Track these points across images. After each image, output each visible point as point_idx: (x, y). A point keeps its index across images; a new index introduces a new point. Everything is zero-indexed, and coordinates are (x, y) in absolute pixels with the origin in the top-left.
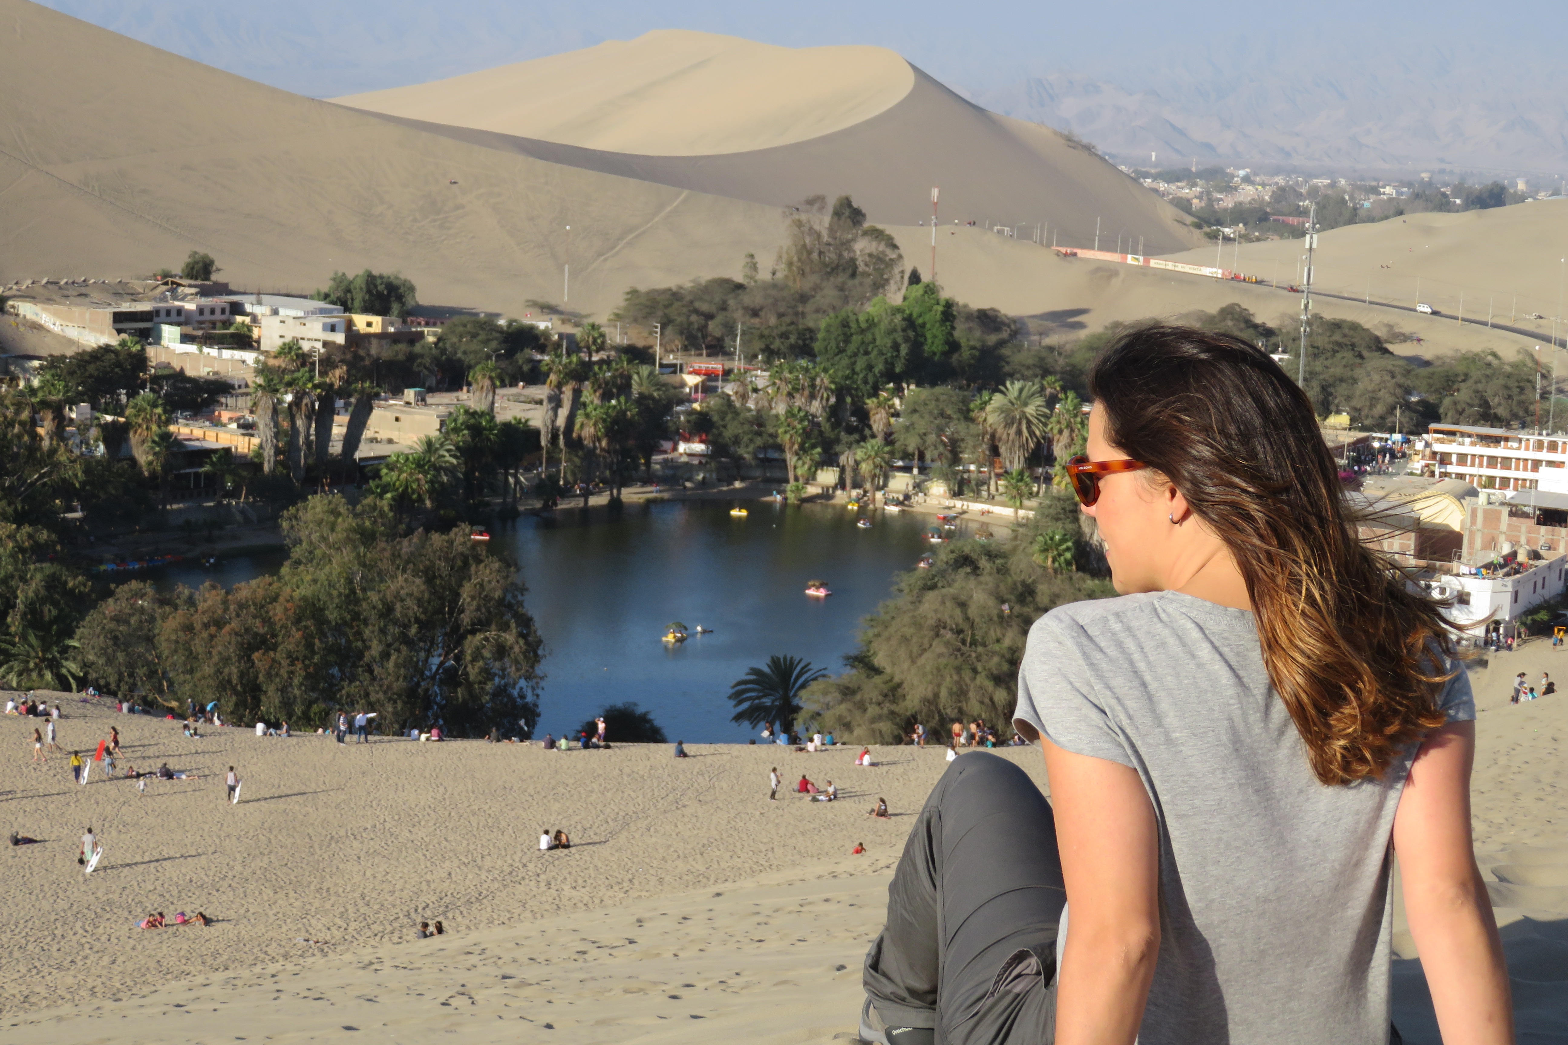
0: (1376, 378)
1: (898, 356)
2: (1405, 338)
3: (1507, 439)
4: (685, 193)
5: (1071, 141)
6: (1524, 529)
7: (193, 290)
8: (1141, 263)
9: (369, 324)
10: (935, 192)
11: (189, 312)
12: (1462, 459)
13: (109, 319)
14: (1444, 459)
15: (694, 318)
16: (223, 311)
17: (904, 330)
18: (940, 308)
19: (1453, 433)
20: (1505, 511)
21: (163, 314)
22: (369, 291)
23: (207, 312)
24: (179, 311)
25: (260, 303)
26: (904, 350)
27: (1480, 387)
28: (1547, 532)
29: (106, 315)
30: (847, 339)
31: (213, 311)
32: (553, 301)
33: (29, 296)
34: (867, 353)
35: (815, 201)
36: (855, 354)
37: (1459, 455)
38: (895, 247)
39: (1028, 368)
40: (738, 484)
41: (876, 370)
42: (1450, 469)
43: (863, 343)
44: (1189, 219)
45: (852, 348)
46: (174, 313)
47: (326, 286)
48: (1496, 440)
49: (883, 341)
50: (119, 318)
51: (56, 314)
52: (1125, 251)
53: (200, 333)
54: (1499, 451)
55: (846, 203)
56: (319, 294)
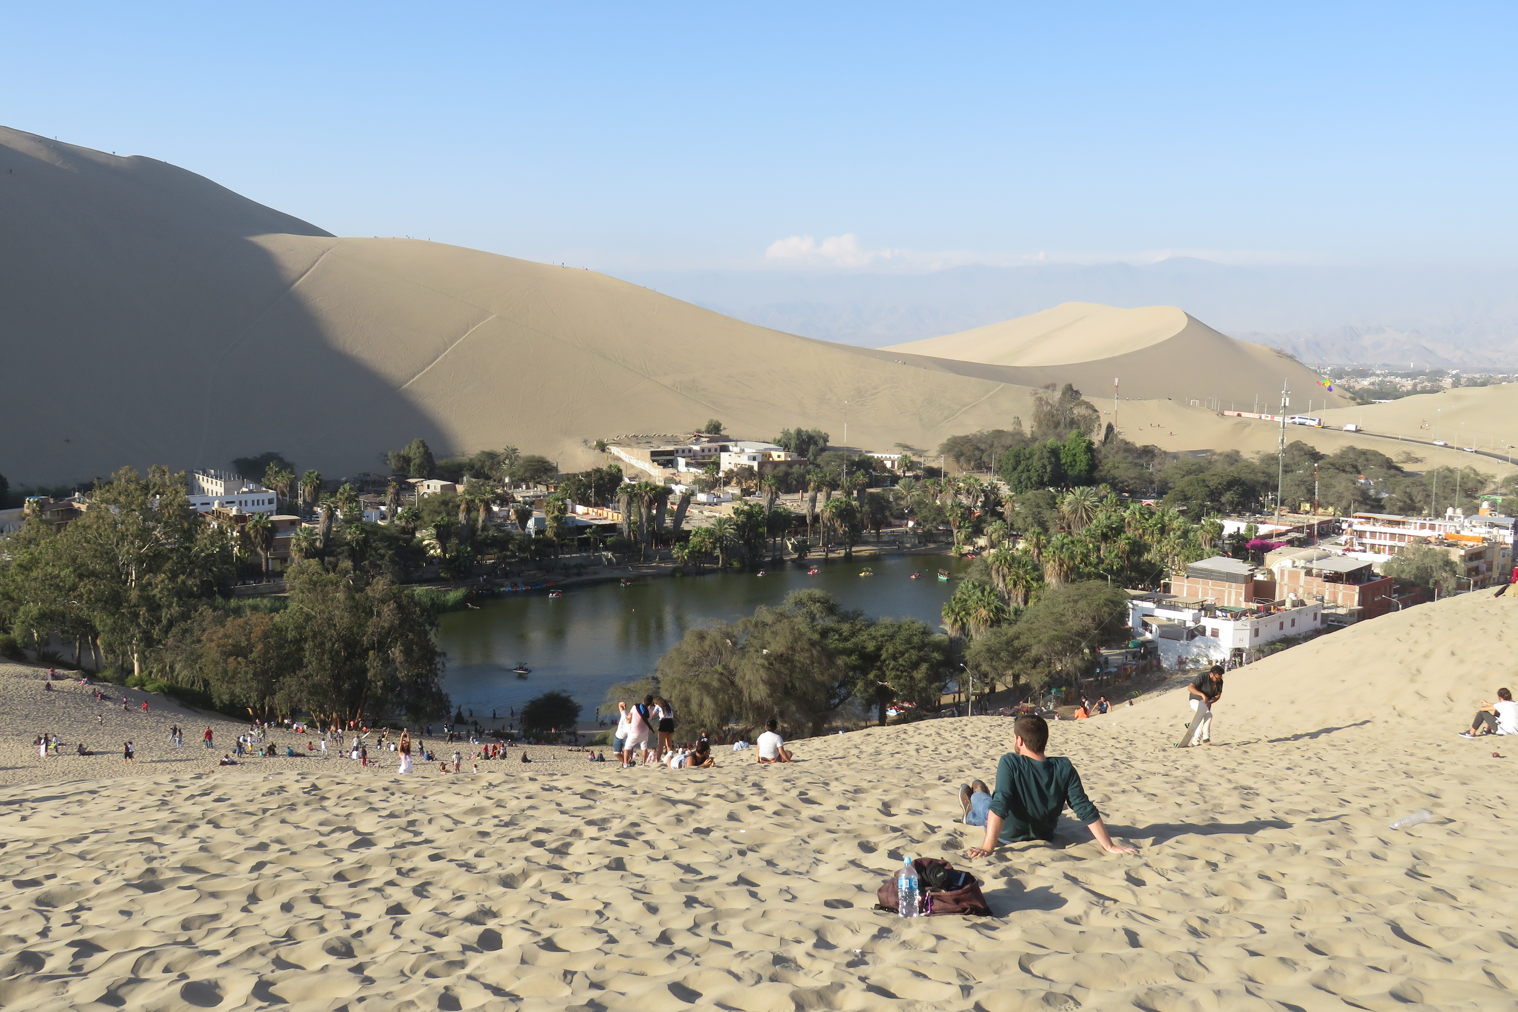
0: (1344, 484)
1: (1046, 472)
2: (1417, 460)
3: (1404, 523)
4: (1003, 384)
5: (1280, 354)
6: (1315, 584)
7: (707, 439)
8: (1269, 419)
9: (779, 456)
10: (1117, 380)
11: (695, 451)
12: (1373, 534)
13: (649, 454)
14: (1361, 534)
15: (976, 452)
16: (716, 450)
17: (1049, 458)
18: (1084, 445)
19: (1369, 518)
20: (1303, 572)
21: (680, 452)
22: (798, 439)
23: (706, 451)
24: (690, 451)
25: (736, 446)
26: (1049, 469)
27: (1408, 490)
28: (1330, 586)
29: (647, 452)
30: (1018, 463)
31: (710, 450)
32: (909, 443)
33: (618, 444)
34: (1028, 471)
35: (1051, 387)
36: (1023, 472)
37: (1371, 532)
38: (1096, 411)
39: (1132, 479)
40: (932, 546)
41: (1033, 480)
42: (1364, 541)
43: (1027, 466)
44: (1348, 395)
45: (1020, 468)
46: (687, 452)
47: (779, 436)
48: (1398, 523)
49: (1036, 463)
50: (653, 454)
51: (627, 452)
52: (1261, 412)
53: (693, 461)
54: (1396, 530)
55: (1069, 388)
56: (775, 440)
